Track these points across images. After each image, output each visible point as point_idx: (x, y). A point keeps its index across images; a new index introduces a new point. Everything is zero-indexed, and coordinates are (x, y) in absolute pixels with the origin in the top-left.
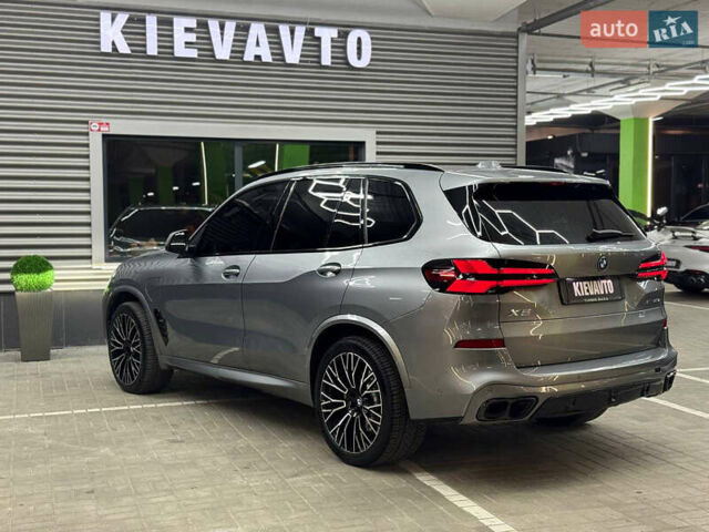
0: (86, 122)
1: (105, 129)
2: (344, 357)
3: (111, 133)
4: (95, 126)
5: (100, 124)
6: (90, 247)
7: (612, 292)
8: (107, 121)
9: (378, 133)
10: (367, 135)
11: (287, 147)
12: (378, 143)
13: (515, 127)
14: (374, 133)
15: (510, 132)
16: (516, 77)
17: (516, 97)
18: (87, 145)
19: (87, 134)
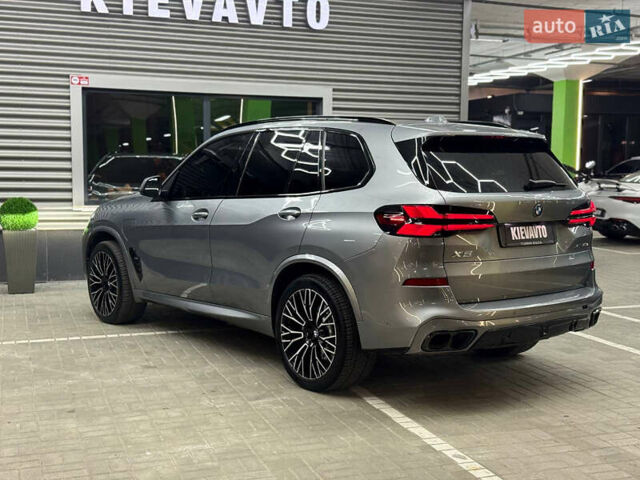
0: (68, 76)
1: (84, 83)
2: (303, 293)
3: (90, 86)
4: (75, 80)
5: (80, 78)
6: (70, 190)
7: (545, 236)
8: (87, 75)
9: (334, 90)
10: (324, 92)
11: (251, 102)
12: (334, 99)
13: (459, 86)
14: (331, 90)
15: (454, 91)
16: (461, 41)
17: (460, 59)
18: (68, 98)
19: (68, 87)
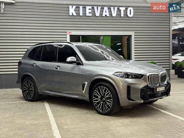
0: (66, 32)
1: (70, 34)
3: (72, 34)
4: (68, 33)
8: (71, 32)
9: (135, 33)
12: (135, 35)
13: (169, 30)
14: (134, 33)
15: (168, 32)
16: (170, 18)
17: (170, 23)
18: (66, 38)
19: (66, 35)
